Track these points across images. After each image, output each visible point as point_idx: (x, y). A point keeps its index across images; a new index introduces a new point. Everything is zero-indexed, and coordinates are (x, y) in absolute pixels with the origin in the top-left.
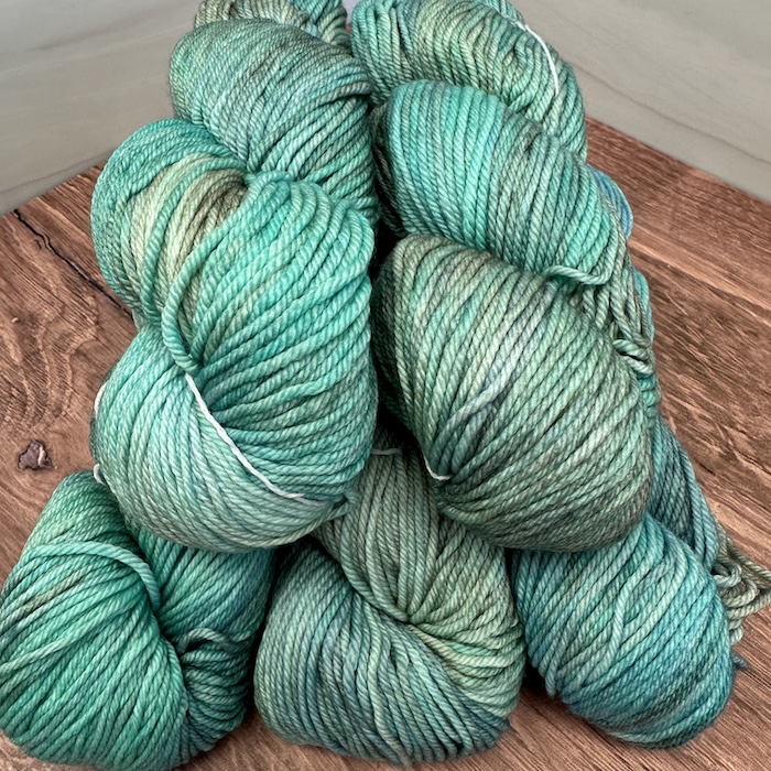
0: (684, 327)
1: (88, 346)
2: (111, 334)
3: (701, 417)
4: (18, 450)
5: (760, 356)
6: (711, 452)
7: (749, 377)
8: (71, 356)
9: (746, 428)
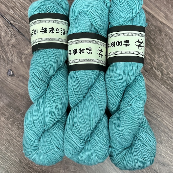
0: (151, 34)
1: (14, 44)
2: (19, 40)
3: (148, 59)
4: (6, 72)
5: (166, 42)
6: (148, 67)
7: (161, 48)
8: (12, 47)
9: (157, 61)
